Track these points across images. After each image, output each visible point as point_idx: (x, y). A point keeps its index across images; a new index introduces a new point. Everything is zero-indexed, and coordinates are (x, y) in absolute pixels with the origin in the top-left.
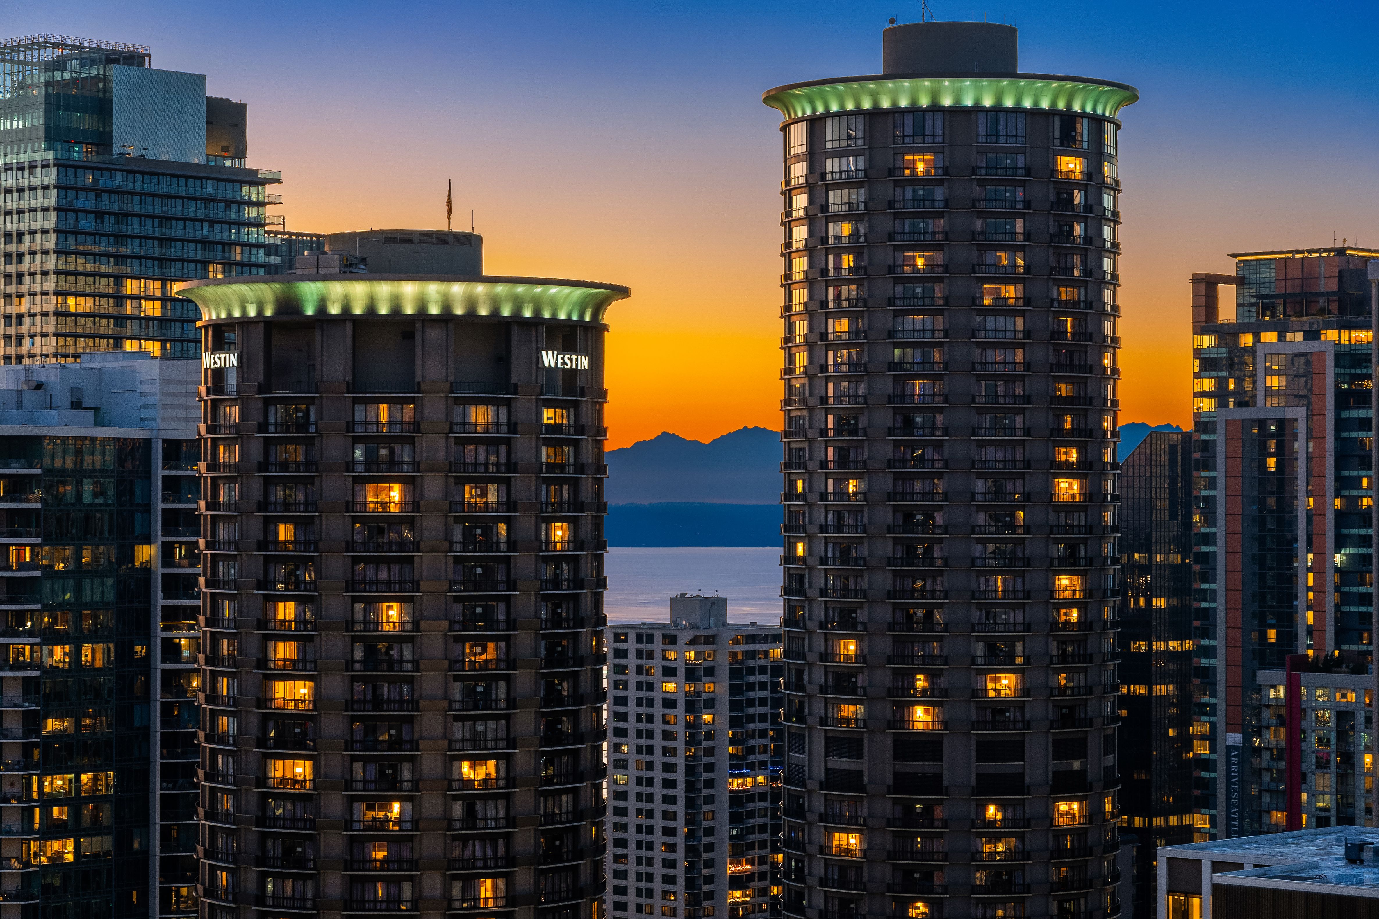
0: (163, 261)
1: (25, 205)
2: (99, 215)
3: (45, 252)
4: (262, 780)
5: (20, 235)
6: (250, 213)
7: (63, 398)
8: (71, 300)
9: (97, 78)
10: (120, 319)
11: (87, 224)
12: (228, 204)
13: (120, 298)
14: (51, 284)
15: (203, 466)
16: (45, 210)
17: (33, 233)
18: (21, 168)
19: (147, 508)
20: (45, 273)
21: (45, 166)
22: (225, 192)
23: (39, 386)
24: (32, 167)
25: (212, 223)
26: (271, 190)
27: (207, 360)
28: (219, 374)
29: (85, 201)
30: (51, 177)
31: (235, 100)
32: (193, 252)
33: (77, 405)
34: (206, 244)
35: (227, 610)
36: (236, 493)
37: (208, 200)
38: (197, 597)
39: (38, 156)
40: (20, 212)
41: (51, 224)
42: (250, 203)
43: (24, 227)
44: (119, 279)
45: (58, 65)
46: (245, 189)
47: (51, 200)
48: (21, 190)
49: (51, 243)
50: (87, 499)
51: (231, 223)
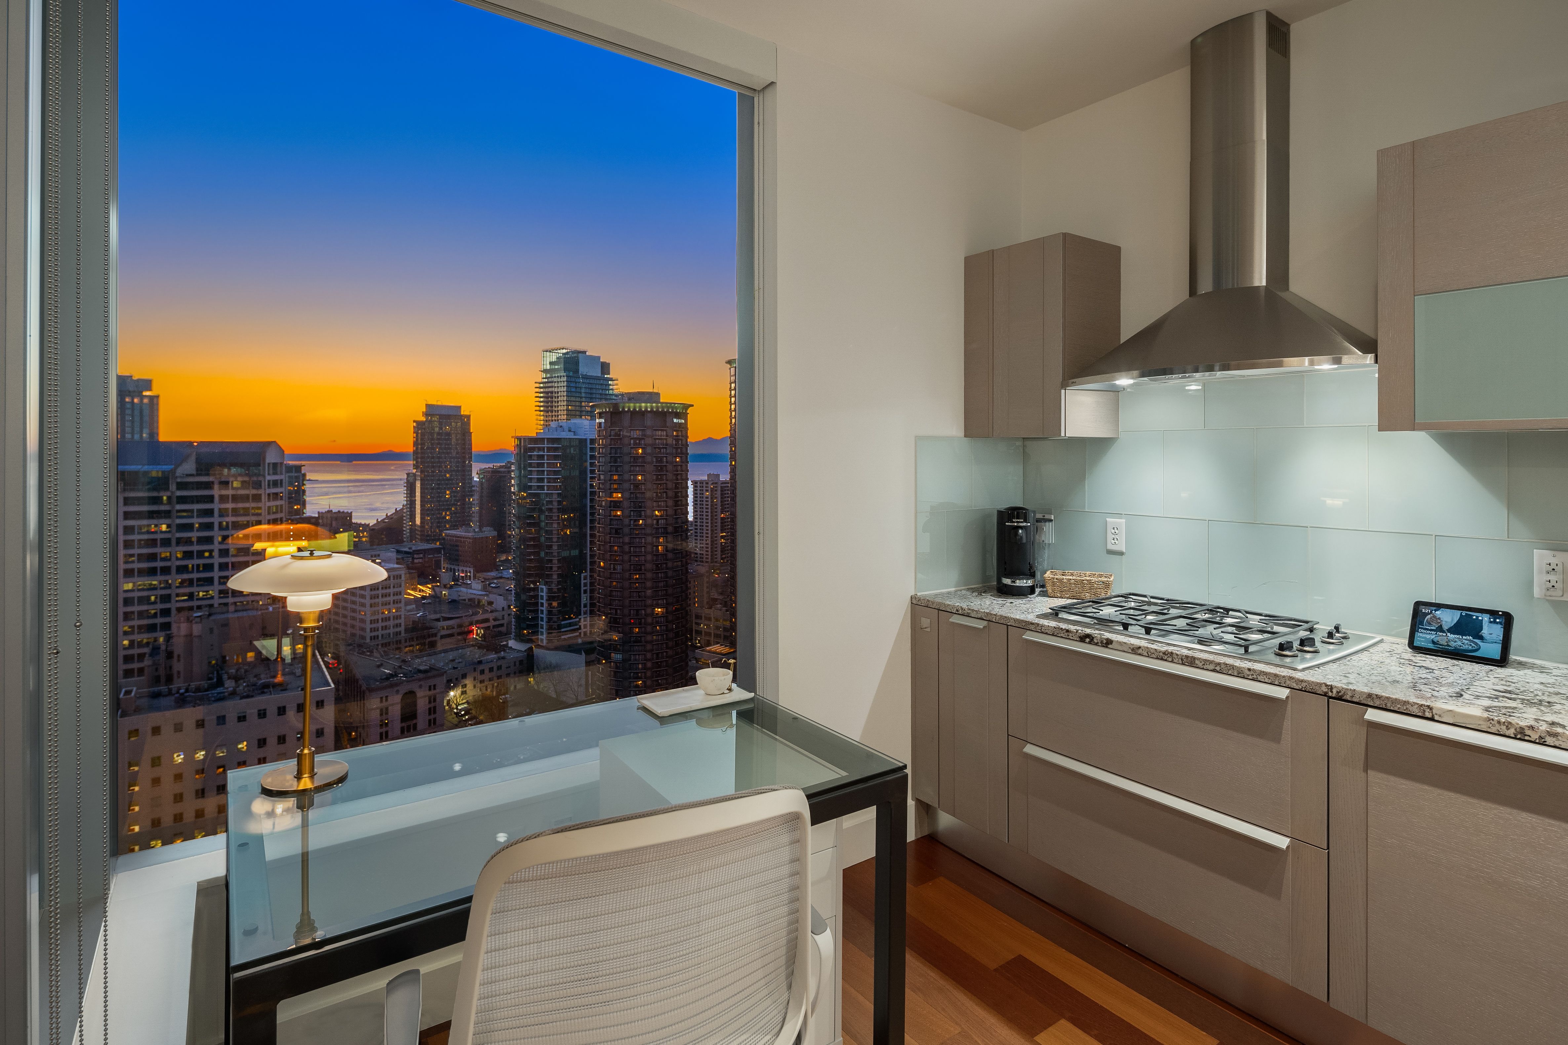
0: (591, 398)
1: (559, 385)
2: (576, 388)
3: (564, 396)
4: (610, 516)
5: (558, 392)
6: (611, 387)
7: (566, 429)
8: (570, 407)
9: (575, 357)
10: (581, 411)
11: (573, 390)
12: (606, 385)
13: (581, 406)
14: (565, 403)
15: (597, 445)
16: (564, 386)
17: (561, 392)
18: (558, 377)
19: (586, 454)
20: (564, 401)
21: (564, 376)
22: (605, 383)
23: (561, 426)
24: (561, 377)
25: (602, 390)
26: (615, 382)
27: (597, 421)
28: (600, 423)
29: (572, 385)
30: (565, 379)
31: (607, 362)
32: (598, 396)
33: (570, 431)
34: (601, 394)
35: (602, 477)
36: (604, 451)
37: (602, 384)
38: (596, 474)
39: (562, 374)
40: (558, 387)
41: (565, 390)
42: (611, 385)
43: (559, 390)
44: (581, 402)
45: (567, 353)
46: (610, 382)
47: (565, 384)
48: (558, 382)
49: (565, 394)
50: (572, 452)
51: (607, 390)
